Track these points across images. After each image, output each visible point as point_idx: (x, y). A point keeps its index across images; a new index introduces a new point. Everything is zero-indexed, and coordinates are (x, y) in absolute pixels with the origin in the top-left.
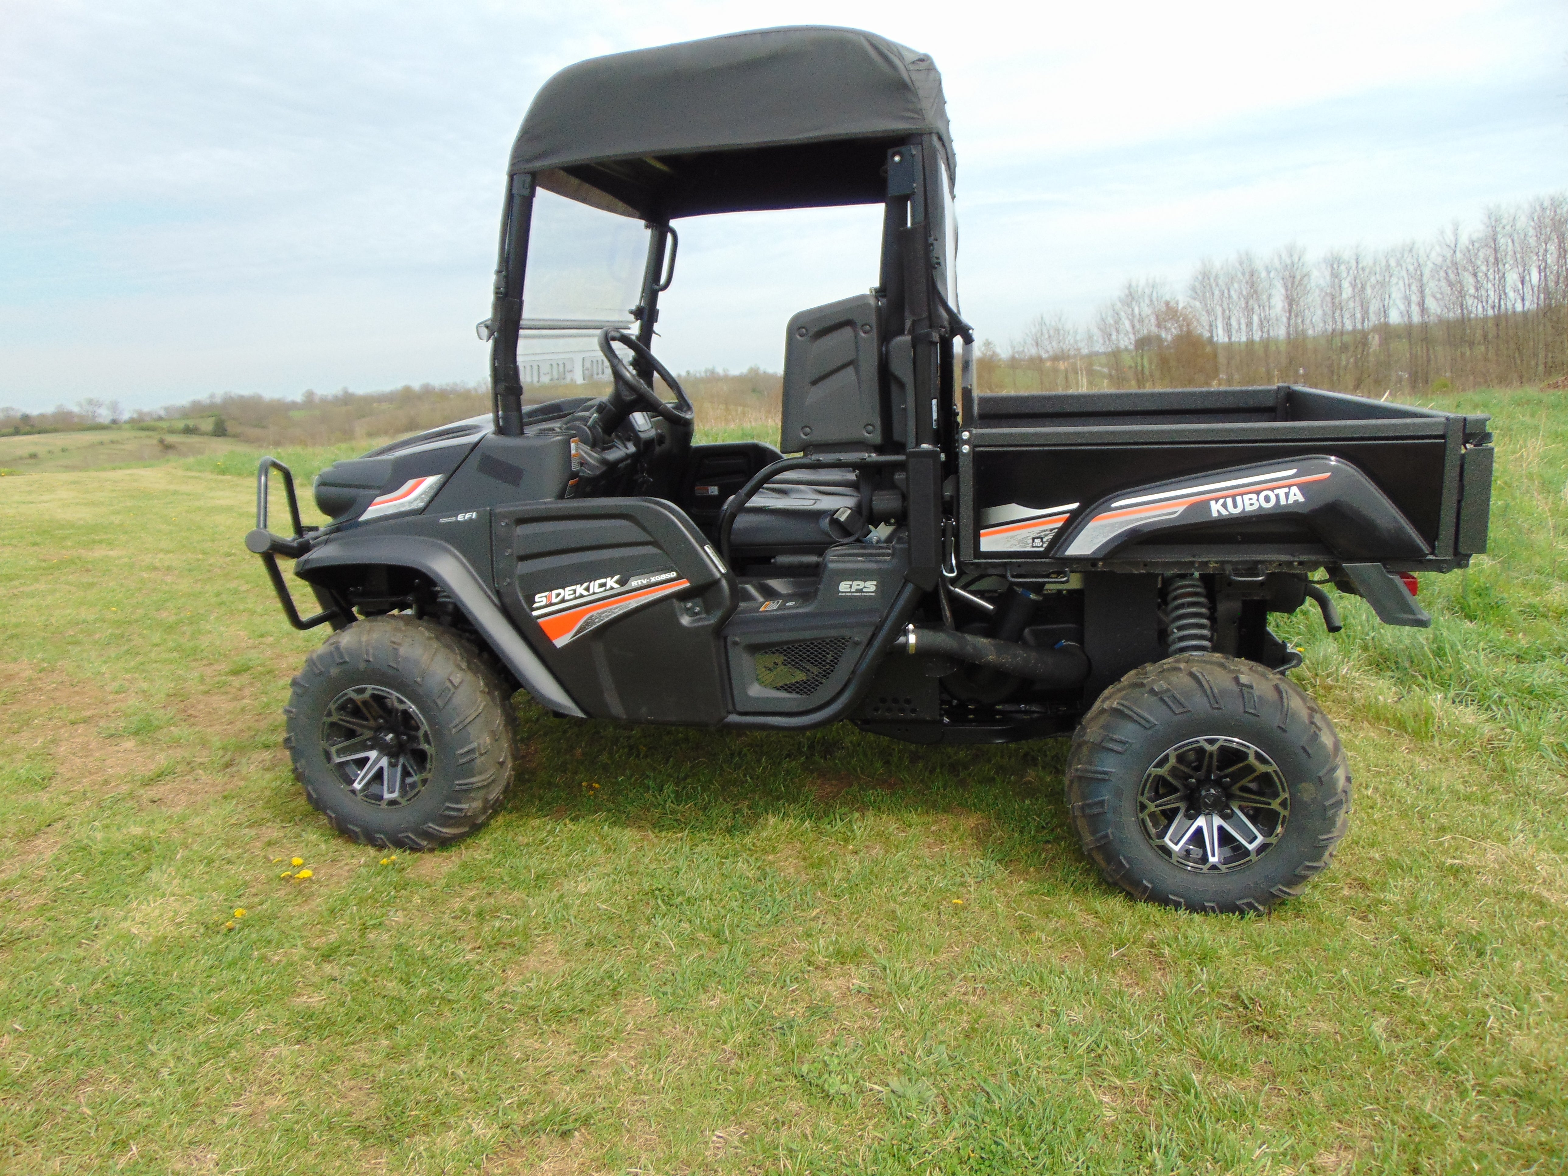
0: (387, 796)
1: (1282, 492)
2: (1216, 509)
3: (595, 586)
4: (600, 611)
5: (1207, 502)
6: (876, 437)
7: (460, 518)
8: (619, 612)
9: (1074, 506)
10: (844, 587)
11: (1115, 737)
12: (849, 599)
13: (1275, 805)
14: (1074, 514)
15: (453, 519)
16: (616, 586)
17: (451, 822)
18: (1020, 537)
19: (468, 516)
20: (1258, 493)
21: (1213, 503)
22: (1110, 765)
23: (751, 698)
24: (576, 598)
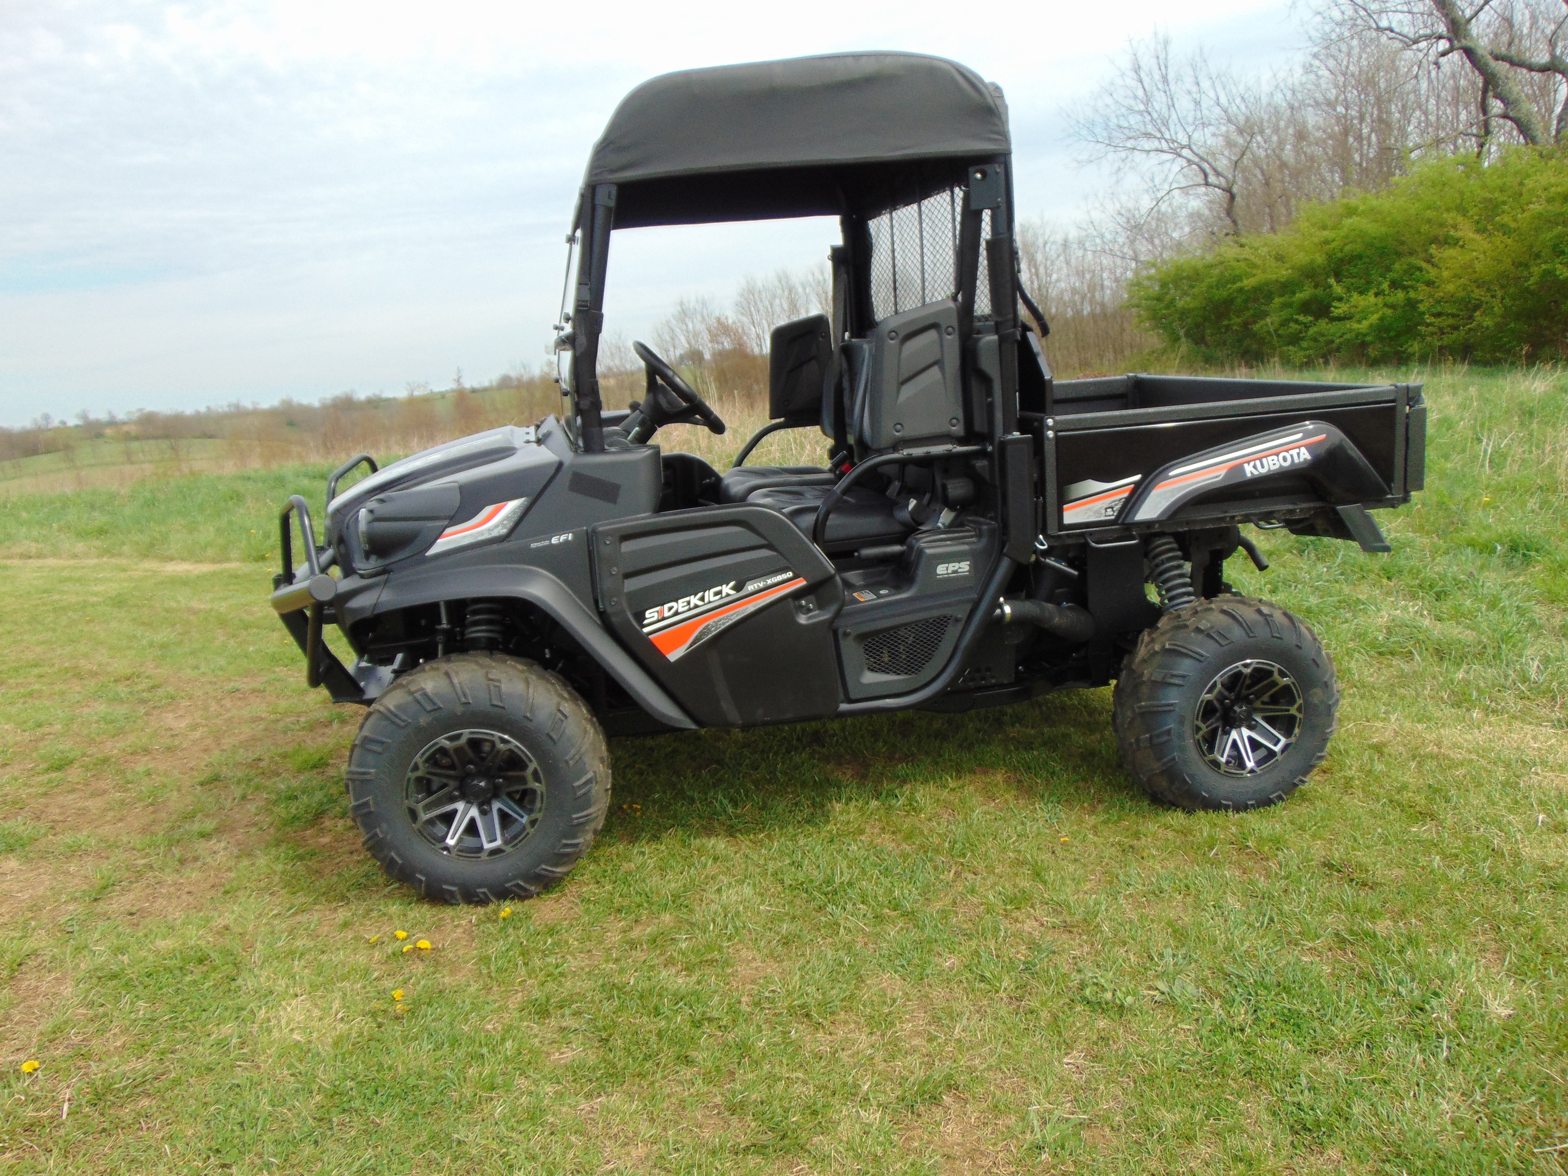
0: (487, 846)
1: (1294, 452)
2: (1249, 471)
3: (710, 595)
4: (716, 619)
5: (1241, 465)
6: (958, 429)
7: (554, 541)
8: (735, 618)
9: (1137, 477)
10: (941, 570)
11: (1176, 672)
12: (947, 580)
13: (1293, 711)
14: (1137, 484)
15: (547, 543)
16: (732, 592)
17: (565, 859)
18: (1095, 509)
19: (563, 538)
20: (1277, 454)
21: (1246, 465)
22: (1173, 697)
23: (864, 685)
24: (690, 609)
